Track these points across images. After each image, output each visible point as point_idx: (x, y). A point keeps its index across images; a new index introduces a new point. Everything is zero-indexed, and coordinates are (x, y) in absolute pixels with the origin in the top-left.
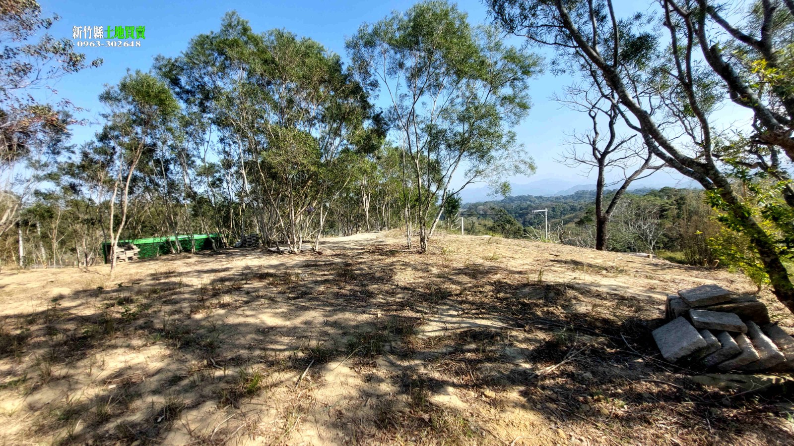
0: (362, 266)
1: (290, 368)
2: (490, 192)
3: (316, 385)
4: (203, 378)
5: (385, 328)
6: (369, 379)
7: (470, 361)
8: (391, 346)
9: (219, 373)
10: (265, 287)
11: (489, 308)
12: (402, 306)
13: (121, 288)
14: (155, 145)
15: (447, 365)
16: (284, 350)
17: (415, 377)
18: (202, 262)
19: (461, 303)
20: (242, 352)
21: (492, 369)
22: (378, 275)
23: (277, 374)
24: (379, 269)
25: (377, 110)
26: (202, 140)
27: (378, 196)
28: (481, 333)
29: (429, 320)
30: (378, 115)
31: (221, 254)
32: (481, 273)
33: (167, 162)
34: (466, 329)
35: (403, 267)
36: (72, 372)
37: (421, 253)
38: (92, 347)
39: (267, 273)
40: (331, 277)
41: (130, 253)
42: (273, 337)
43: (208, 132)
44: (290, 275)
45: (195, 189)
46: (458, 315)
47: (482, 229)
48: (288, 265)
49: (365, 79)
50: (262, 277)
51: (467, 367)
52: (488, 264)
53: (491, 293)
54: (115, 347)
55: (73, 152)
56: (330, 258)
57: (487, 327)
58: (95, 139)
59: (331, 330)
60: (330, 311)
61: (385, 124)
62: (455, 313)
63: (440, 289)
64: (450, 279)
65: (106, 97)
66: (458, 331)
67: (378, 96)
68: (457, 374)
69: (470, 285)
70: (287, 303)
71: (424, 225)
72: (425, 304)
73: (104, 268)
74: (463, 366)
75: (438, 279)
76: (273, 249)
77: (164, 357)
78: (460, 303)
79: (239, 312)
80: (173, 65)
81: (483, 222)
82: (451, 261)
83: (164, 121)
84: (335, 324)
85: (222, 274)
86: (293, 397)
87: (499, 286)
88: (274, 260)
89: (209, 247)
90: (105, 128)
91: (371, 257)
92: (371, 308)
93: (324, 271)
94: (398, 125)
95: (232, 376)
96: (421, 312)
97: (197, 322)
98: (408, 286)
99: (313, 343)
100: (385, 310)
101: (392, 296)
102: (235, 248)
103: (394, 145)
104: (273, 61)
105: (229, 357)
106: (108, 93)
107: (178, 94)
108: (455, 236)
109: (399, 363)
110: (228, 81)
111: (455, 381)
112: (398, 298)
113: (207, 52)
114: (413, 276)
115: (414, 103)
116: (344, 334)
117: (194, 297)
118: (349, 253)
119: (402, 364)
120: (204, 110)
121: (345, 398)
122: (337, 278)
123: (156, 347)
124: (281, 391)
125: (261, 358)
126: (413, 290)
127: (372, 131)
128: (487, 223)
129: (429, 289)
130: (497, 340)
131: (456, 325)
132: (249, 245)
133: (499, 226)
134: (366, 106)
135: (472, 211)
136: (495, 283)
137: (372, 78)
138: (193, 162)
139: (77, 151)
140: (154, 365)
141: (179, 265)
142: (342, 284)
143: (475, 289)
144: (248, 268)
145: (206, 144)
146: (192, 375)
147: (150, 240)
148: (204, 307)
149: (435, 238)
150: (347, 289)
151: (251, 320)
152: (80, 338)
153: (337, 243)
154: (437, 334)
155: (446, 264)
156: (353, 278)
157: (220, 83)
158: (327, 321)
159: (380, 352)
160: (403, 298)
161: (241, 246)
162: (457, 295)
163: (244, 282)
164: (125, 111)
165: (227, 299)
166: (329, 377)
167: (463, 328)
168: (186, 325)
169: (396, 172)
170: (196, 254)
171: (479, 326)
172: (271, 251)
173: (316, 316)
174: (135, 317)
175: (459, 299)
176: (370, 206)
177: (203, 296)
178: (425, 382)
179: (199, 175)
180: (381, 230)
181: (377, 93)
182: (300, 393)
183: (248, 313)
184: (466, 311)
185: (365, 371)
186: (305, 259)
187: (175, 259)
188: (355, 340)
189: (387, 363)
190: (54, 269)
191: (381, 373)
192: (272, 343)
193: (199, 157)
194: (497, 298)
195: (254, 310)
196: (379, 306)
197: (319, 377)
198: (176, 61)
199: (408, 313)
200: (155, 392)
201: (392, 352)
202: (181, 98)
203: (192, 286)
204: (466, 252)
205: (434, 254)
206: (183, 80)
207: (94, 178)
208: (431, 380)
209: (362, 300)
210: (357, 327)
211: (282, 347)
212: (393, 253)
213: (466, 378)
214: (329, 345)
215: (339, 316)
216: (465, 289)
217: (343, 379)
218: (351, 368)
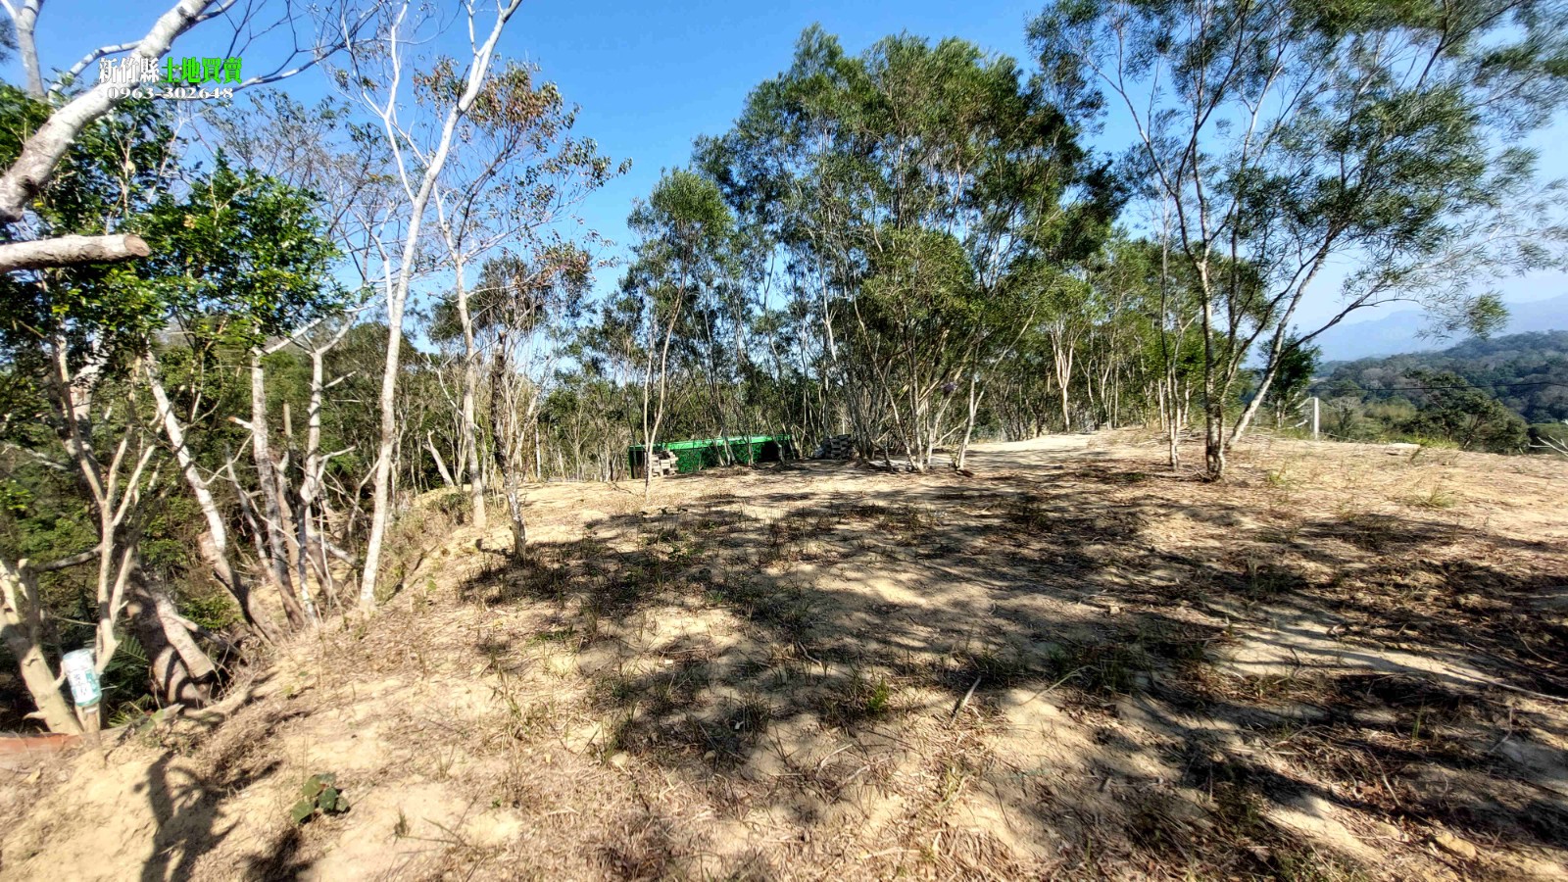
0: (1062, 504)
1: (936, 683)
2: (1425, 326)
3: (990, 726)
4: (791, 672)
5: (1132, 638)
6: (1103, 738)
7: (1379, 751)
8: (1150, 680)
9: (817, 670)
10: (873, 532)
11: (1432, 630)
12: (1170, 595)
13: (665, 515)
14: (696, 288)
15: (1310, 747)
16: (921, 650)
17: (1219, 757)
18: (765, 482)
19: (1337, 606)
20: (848, 640)
21: (1456, 785)
22: (1101, 524)
23: (913, 690)
24: (1104, 511)
25: (1098, 159)
26: (762, 273)
27: (1092, 353)
28: (1409, 688)
29: (1246, 637)
30: (1100, 172)
31: (792, 469)
32: (1394, 538)
33: (713, 315)
34: (1358, 673)
35: (1162, 511)
36: (619, 631)
37: (1206, 481)
38: (638, 599)
39: (873, 506)
40: (996, 522)
41: (666, 464)
42: (897, 623)
43: (770, 257)
44: (917, 511)
45: (753, 359)
46: (1330, 636)
47: (1376, 427)
48: (910, 493)
49: (1069, 96)
50: (866, 512)
51: (1372, 764)
52: (1417, 516)
53: (1435, 592)
54: (664, 603)
55: (594, 312)
56: (988, 484)
57: (1427, 675)
58: (619, 290)
59: (1011, 627)
60: (1000, 588)
61: (1119, 189)
62: (1323, 630)
63: (1271, 567)
64: (1296, 546)
65: (636, 220)
66: (1334, 673)
67: (1101, 126)
68: (1339, 773)
69: (1362, 566)
70: (916, 563)
71: (1218, 415)
72: (1229, 598)
73: (637, 486)
74: (1358, 757)
75: (1262, 544)
76: (877, 463)
77: (731, 630)
78: (1332, 606)
79: (834, 570)
80: (721, 148)
81: (1379, 411)
82: (1295, 502)
83: (712, 245)
84: (1015, 615)
85: (800, 504)
86: (949, 739)
87: (1460, 577)
88: (883, 484)
89: (771, 457)
90: (631, 271)
91: (1080, 486)
92: (1092, 592)
93: (980, 508)
94: (1149, 187)
95: (837, 679)
96: (1221, 615)
97: (772, 580)
98: (1179, 553)
99: (976, 646)
100: (1127, 601)
101: (1143, 573)
102: (813, 459)
103: (1134, 236)
104: (882, 103)
105: (828, 646)
106: (638, 213)
107: (727, 196)
108: (1301, 443)
109: (1174, 719)
110: (803, 159)
111: (1336, 788)
112: (1159, 577)
113: (772, 113)
114: (1189, 532)
115: (1197, 127)
116: (1037, 638)
117: (762, 538)
118: (1029, 475)
119: (1181, 722)
120: (766, 217)
121: (1054, 765)
122: (1009, 525)
123: (718, 611)
124: (924, 722)
125: (881, 657)
126: (1195, 563)
127: (1084, 209)
128: (1392, 411)
129: (1239, 564)
130: (1467, 715)
131: (1327, 658)
132: (837, 454)
133: (1435, 420)
134: (1070, 153)
135: (1346, 380)
136: (1446, 566)
137: (1086, 91)
138: (750, 311)
139: (599, 309)
140: (723, 640)
141: (731, 485)
142: (1022, 537)
143: (1378, 577)
144: (837, 495)
145: (767, 278)
146: (775, 665)
147: (687, 445)
148: (779, 557)
149: (1244, 447)
150: (1034, 548)
151: (858, 588)
152: (622, 584)
153: (999, 454)
154: (1273, 670)
155: (1284, 509)
156: (1046, 526)
157: (789, 166)
158: (998, 607)
159: (1124, 688)
160: (1171, 580)
161: (823, 457)
162: (1321, 586)
163: (836, 519)
164: (658, 237)
165: (812, 547)
166: (1015, 717)
167: (1347, 667)
168: (755, 584)
169: (1137, 297)
170: (755, 468)
171: (1403, 669)
172: (874, 467)
173: (976, 594)
174: (686, 562)
175: (1328, 596)
176: (1072, 378)
177: (777, 538)
178: (1250, 773)
179: (758, 332)
180: (1097, 427)
181: (1100, 120)
182: (962, 735)
183: (850, 574)
184: (1355, 628)
185: (1092, 720)
186: (939, 483)
187: (726, 476)
188: (1062, 654)
189: (1143, 714)
190: (578, 484)
191: (1133, 730)
192: (896, 633)
193: (758, 303)
194: (1456, 605)
195: (858, 569)
196: (1112, 590)
197: (995, 713)
198: (724, 141)
199: (1183, 612)
200: (727, 682)
201: (1155, 692)
202: (732, 203)
203: (756, 520)
204: (1340, 483)
205: (1244, 485)
206: (736, 171)
207: (619, 350)
208: (1265, 772)
209: (1069, 574)
210: (1064, 626)
211: (916, 644)
212: (1132, 478)
213: (1370, 790)
214: (1009, 655)
215: (1023, 600)
216: (1347, 575)
217: (1046, 727)
218: (1061, 709)
